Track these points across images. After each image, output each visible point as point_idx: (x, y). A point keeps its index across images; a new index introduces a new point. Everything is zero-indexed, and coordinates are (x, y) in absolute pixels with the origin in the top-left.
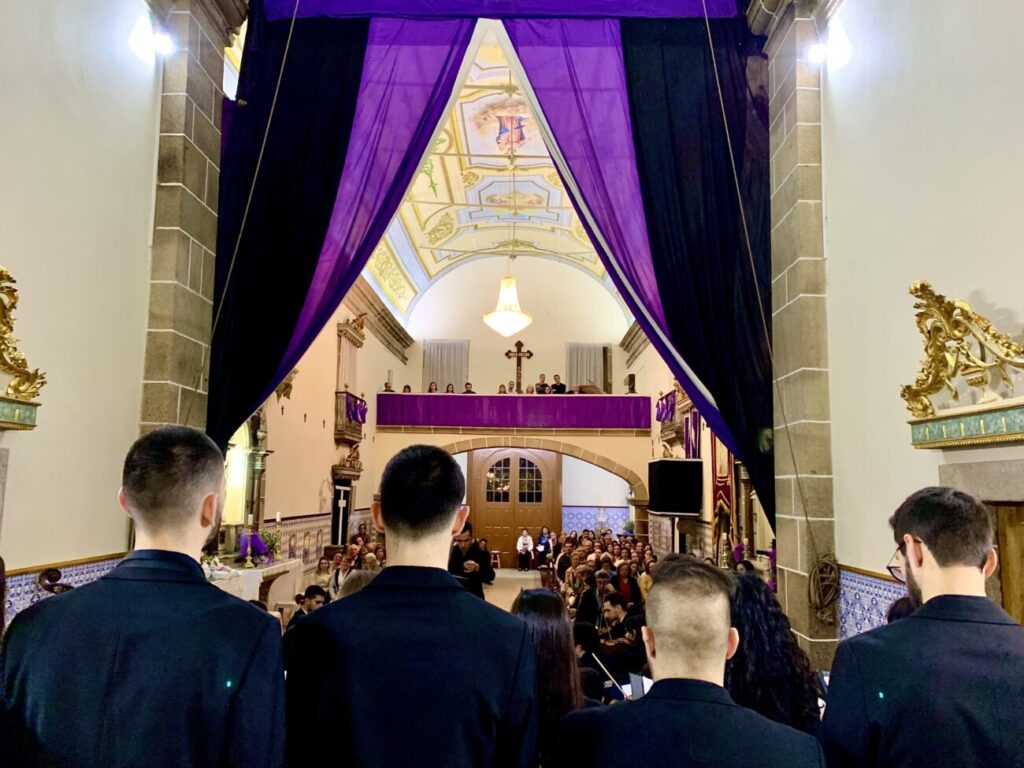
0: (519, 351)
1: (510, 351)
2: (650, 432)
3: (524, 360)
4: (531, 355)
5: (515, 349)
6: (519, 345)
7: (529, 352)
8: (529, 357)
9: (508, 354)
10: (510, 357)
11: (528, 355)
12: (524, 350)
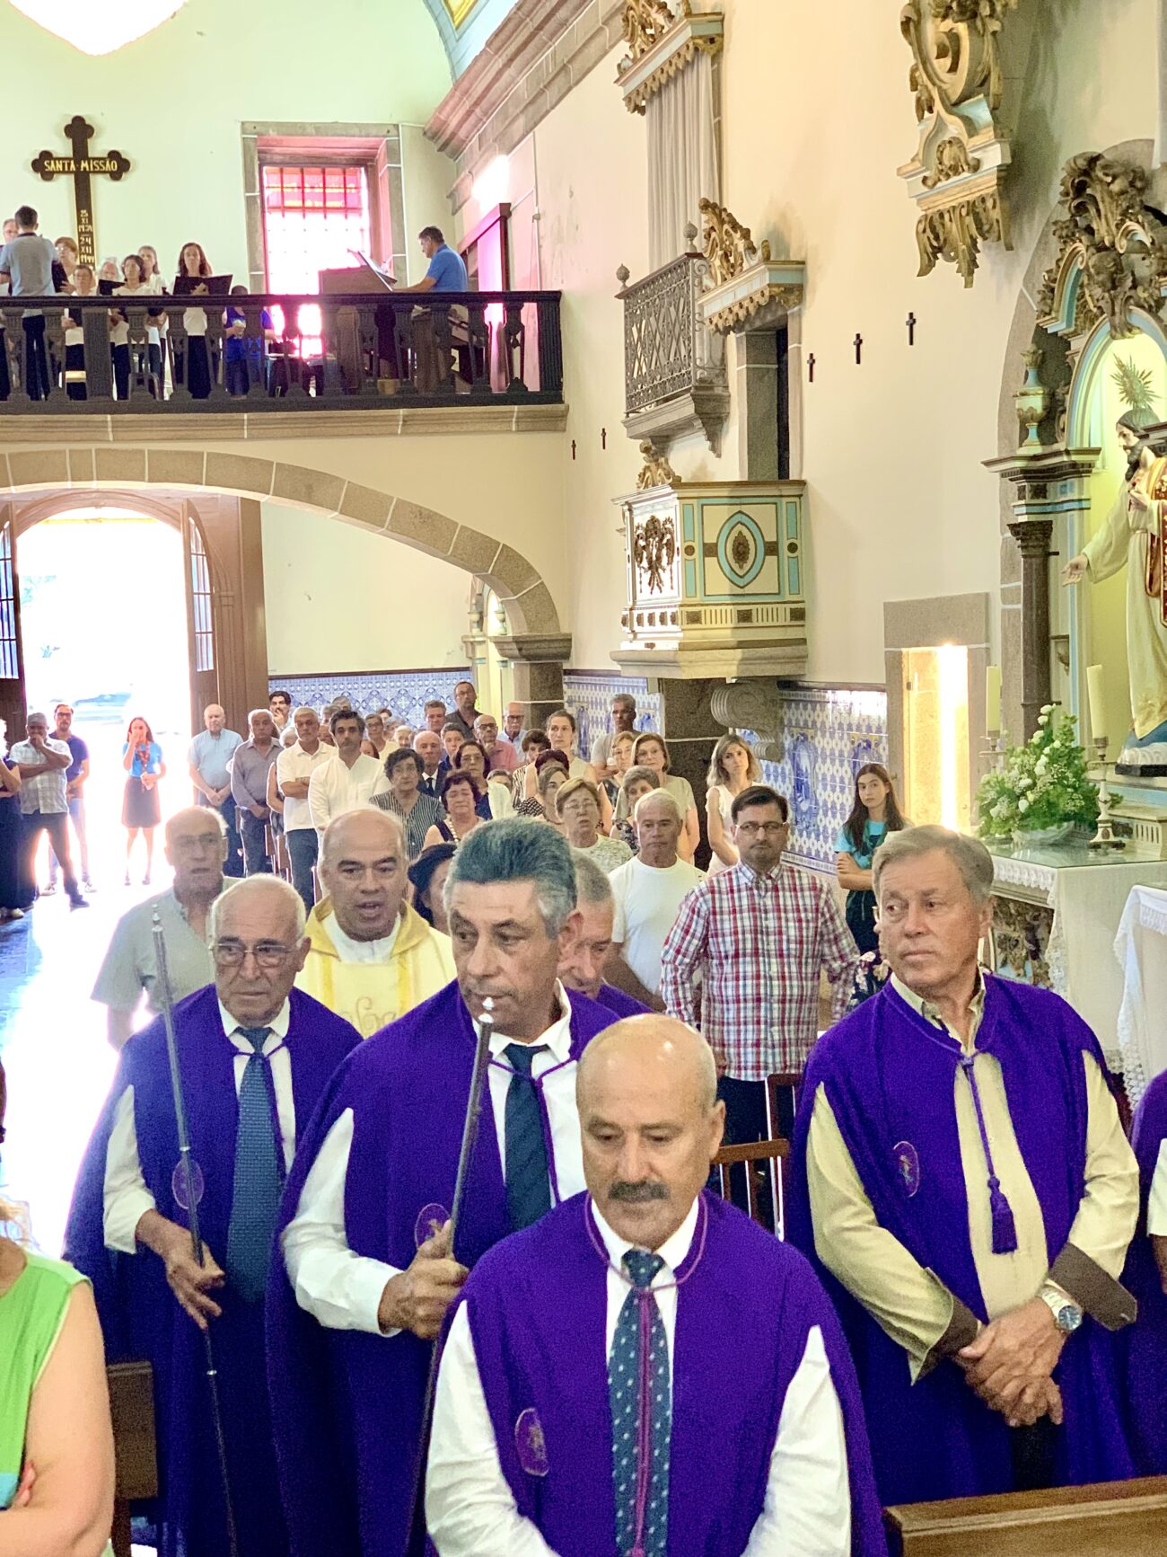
0: (80, 152)
1: (46, 155)
2: (564, 416)
3: (101, 185)
4: (124, 165)
5: (63, 147)
6: (79, 130)
7: (114, 155)
8: (116, 176)
9: (42, 165)
10: (48, 176)
11: (112, 166)
12: (97, 147)
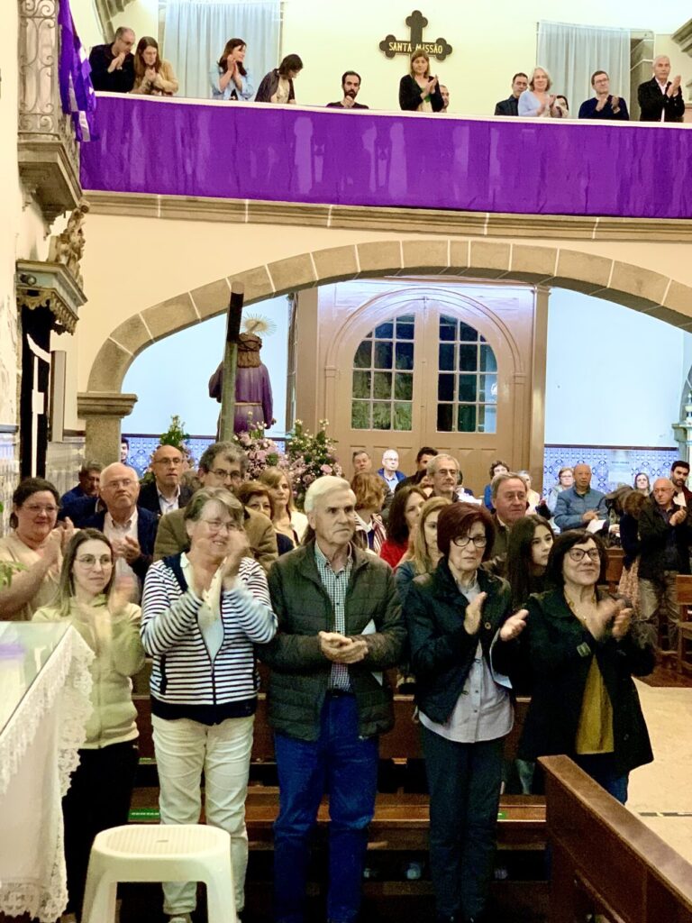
4: (448, 50)
12: (429, 35)
